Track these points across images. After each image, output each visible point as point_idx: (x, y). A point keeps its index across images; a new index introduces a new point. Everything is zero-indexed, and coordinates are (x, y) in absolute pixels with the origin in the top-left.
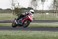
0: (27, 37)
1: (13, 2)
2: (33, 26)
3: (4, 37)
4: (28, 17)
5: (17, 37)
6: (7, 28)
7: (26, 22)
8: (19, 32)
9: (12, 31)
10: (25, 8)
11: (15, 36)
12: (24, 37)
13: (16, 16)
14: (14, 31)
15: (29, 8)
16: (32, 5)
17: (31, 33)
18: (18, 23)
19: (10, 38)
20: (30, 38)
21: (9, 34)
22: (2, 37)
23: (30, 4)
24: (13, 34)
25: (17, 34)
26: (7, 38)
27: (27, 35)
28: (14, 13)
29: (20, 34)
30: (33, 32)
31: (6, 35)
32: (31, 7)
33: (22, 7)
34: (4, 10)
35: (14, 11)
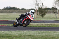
0: (51, 37)
1: (37, 2)
2: (57, 26)
3: (28, 37)
4: (28, 17)
5: (41, 37)
6: (30, 28)
7: (26, 22)
8: (43, 32)
9: (35, 31)
10: (49, 8)
11: (39, 36)
12: (48, 37)
13: (40, 16)
14: (38, 31)
15: (53, 8)
16: (56, 5)
17: (55, 33)
18: (19, 23)
19: (34, 38)
20: (54, 38)
21: (32, 34)
22: (25, 37)
23: (55, 4)
24: (37, 34)
25: (41, 34)
26: (31, 38)
27: (51, 35)
28: (38, 13)
29: (44, 34)
30: (57, 32)
31: (30, 35)
32: (55, 7)
33: (46, 7)
34: (27, 10)
35: (38, 11)
